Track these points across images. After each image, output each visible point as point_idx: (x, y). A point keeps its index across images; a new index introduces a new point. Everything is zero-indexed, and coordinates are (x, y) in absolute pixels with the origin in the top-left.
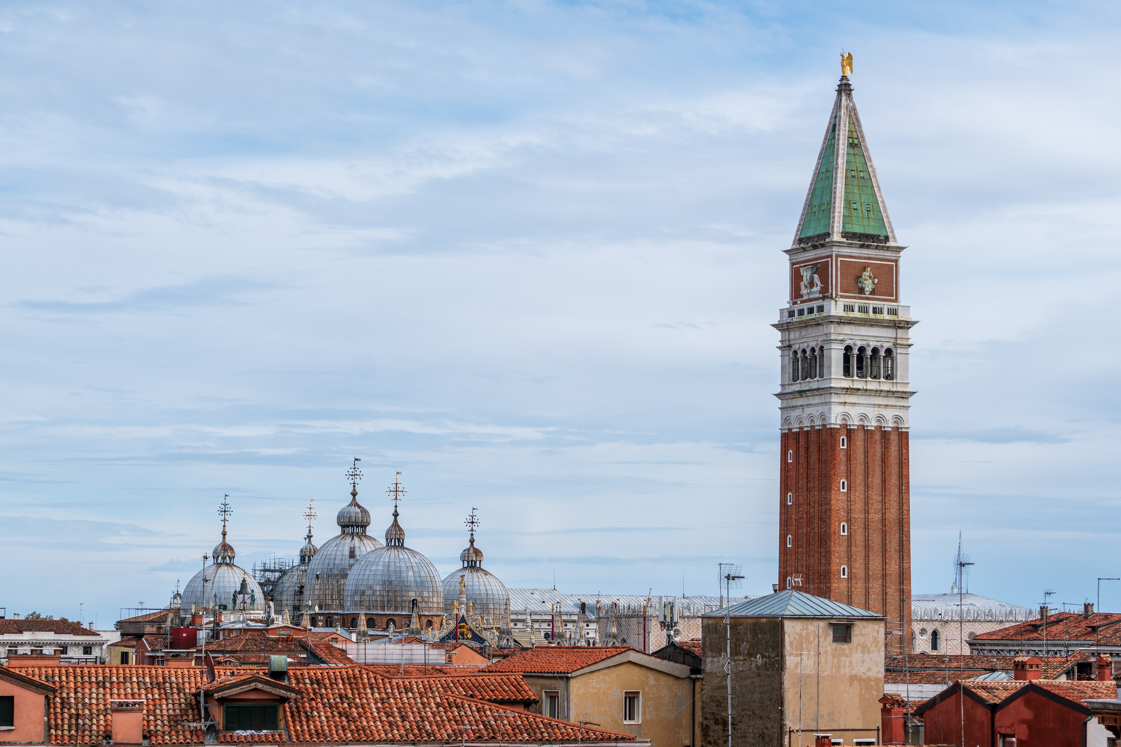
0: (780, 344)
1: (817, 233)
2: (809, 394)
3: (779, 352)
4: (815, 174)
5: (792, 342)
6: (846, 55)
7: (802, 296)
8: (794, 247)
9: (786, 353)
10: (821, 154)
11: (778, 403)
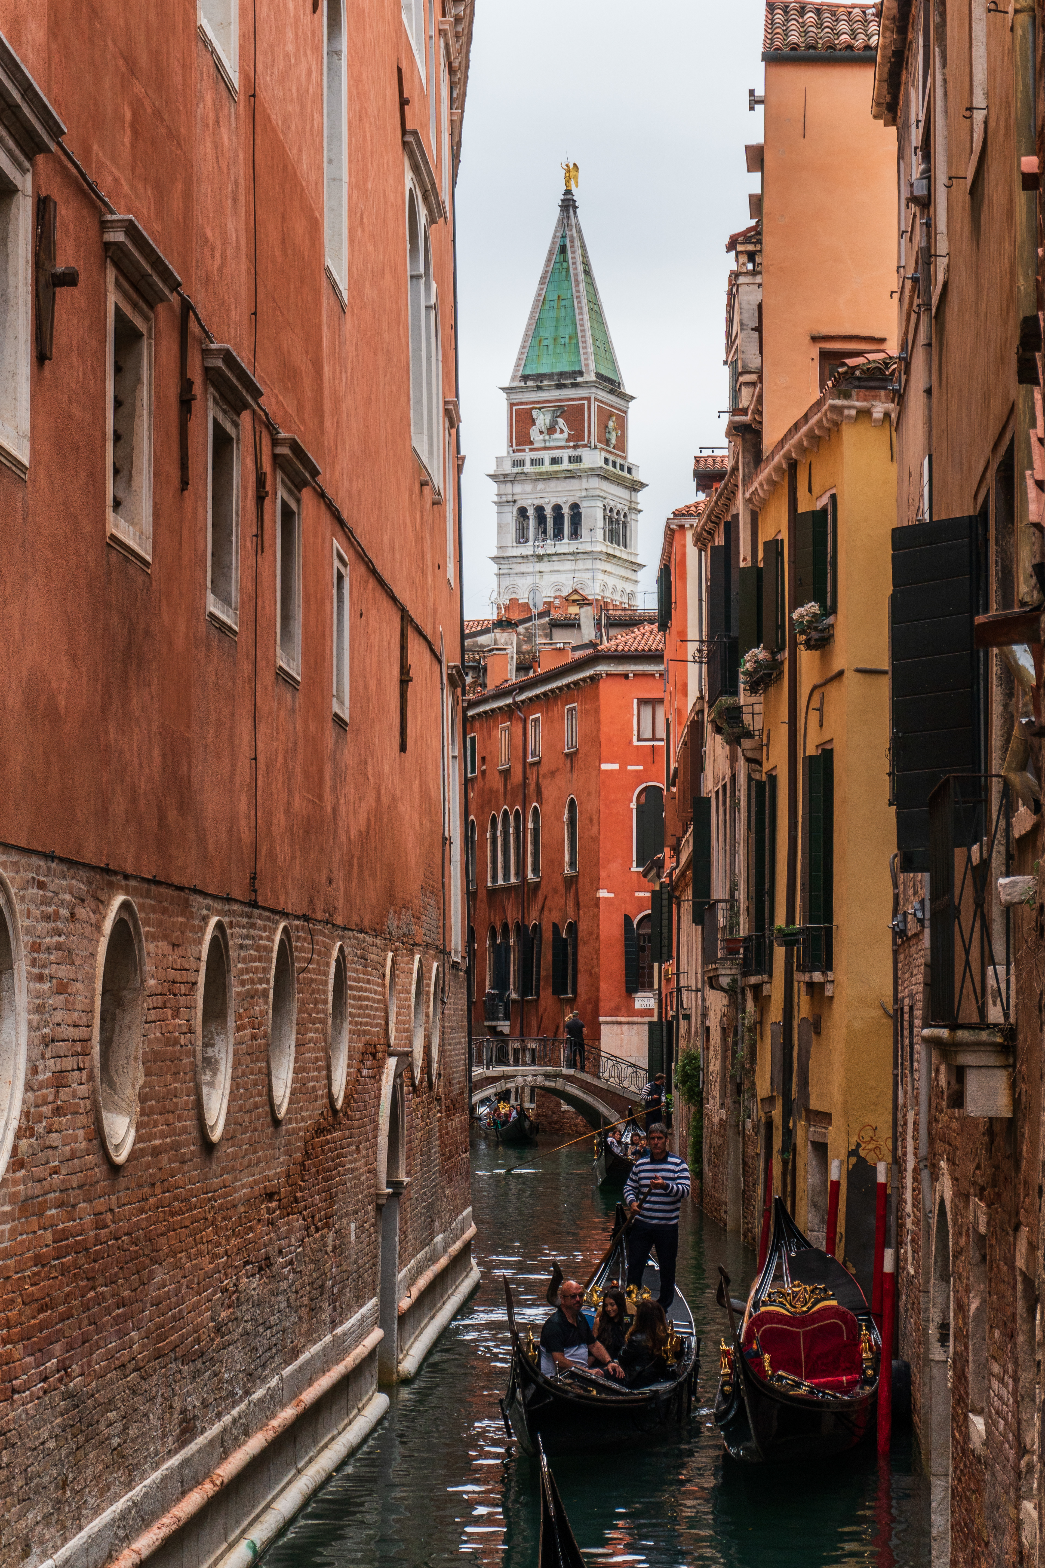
0: (496, 499)
1: (558, 370)
2: (555, 558)
3: (495, 508)
4: (537, 301)
5: (516, 497)
6: (571, 166)
7: (532, 443)
8: (515, 384)
9: (508, 509)
10: (543, 278)
11: (494, 568)
